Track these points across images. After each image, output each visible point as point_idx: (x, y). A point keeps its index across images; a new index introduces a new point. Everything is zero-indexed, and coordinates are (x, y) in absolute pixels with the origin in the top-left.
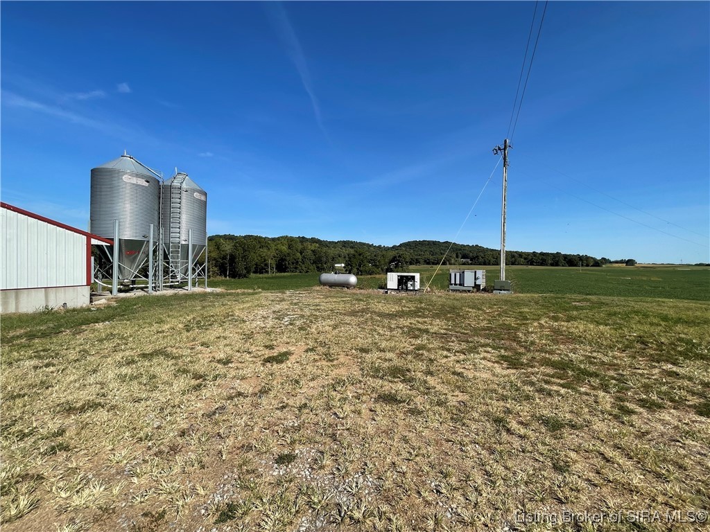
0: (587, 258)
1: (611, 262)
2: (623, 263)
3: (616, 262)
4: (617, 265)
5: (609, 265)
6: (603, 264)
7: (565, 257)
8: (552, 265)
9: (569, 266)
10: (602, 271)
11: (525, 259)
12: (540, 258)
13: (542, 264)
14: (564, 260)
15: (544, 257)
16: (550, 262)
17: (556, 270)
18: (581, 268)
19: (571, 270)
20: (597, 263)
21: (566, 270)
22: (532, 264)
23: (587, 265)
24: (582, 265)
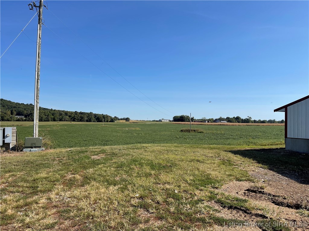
0: (107, 116)
1: (119, 119)
2: (124, 120)
3: (121, 119)
4: (121, 121)
5: (118, 121)
6: (115, 120)
7: (95, 115)
8: (87, 121)
9: (98, 122)
10: (114, 125)
11: (70, 116)
12: (80, 116)
13: (81, 121)
14: (94, 118)
15: (82, 115)
16: (86, 119)
17: (89, 125)
18: (104, 123)
19: (98, 124)
20: (112, 120)
21: (95, 124)
22: (74, 121)
23: (107, 121)
24: (105, 121)
